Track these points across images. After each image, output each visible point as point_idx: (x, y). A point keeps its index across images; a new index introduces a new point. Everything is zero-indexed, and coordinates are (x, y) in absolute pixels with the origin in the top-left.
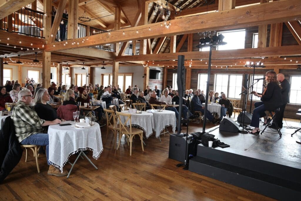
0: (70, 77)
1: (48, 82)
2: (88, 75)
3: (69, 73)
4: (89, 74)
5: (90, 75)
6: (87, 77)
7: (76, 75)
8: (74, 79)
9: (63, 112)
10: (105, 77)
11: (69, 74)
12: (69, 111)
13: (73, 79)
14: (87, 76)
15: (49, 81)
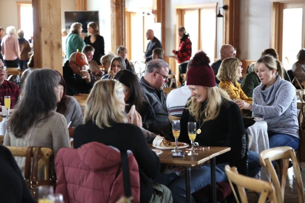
0: (158, 21)
1: (52, 46)
2: (222, 12)
3: (155, 8)
4: (225, 8)
5: (228, 12)
6: (220, 19)
7: (181, 12)
8: (172, 27)
9: (67, 176)
10: (286, 12)
11: (153, 12)
12: (92, 175)
13: (170, 29)
14: (219, 15)
15: (55, 45)
